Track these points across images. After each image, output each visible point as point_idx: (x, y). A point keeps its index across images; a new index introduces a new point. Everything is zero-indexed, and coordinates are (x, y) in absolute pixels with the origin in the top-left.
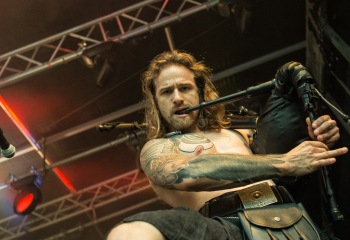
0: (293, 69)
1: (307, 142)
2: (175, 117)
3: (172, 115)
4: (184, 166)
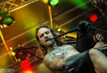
0: (83, 23)
1: (98, 43)
2: (46, 43)
3: (45, 42)
4: (64, 63)
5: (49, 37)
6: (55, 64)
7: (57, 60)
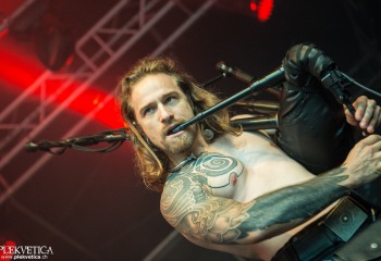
5: (176, 117)
6: (205, 219)
7: (214, 204)
